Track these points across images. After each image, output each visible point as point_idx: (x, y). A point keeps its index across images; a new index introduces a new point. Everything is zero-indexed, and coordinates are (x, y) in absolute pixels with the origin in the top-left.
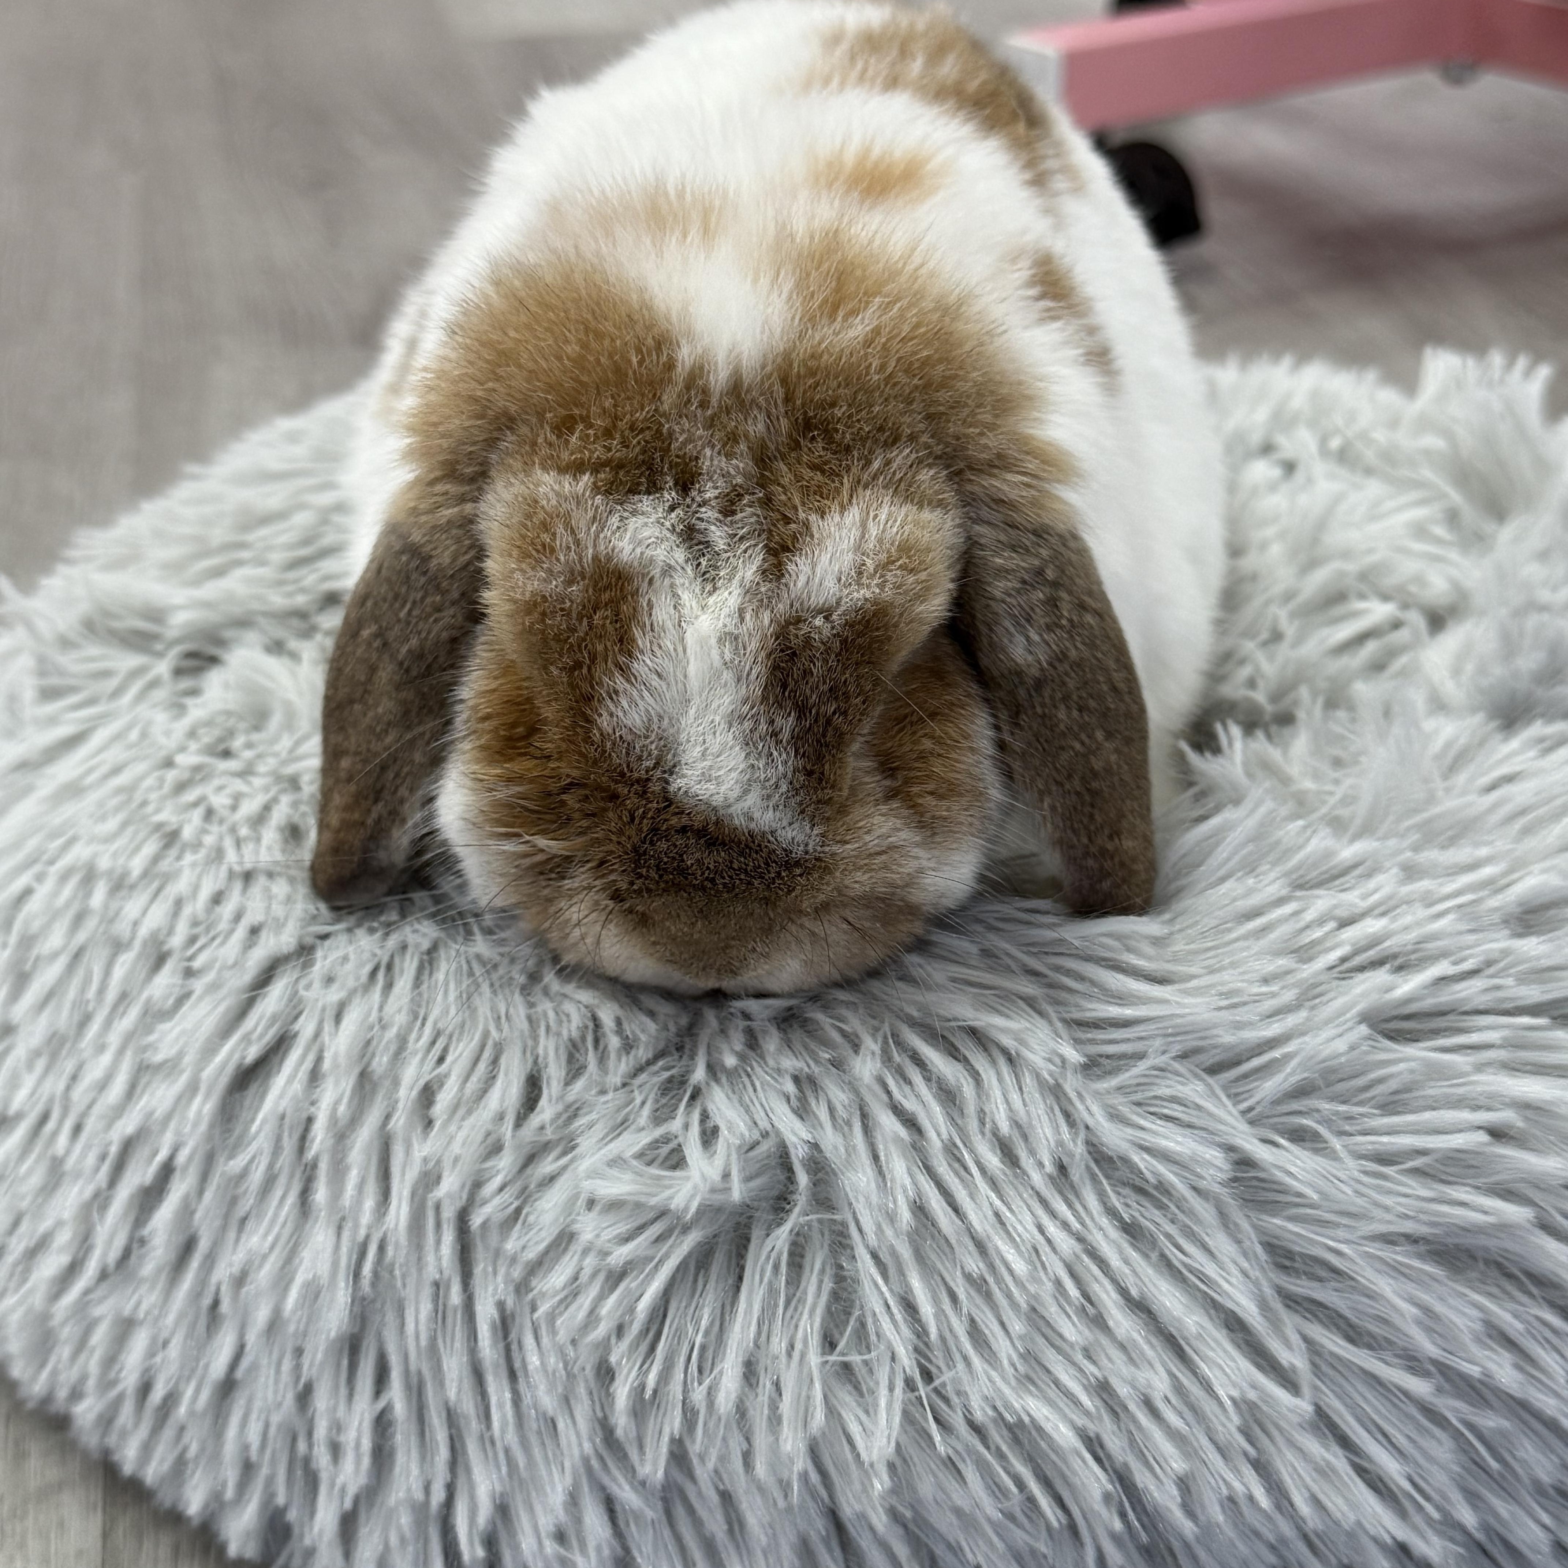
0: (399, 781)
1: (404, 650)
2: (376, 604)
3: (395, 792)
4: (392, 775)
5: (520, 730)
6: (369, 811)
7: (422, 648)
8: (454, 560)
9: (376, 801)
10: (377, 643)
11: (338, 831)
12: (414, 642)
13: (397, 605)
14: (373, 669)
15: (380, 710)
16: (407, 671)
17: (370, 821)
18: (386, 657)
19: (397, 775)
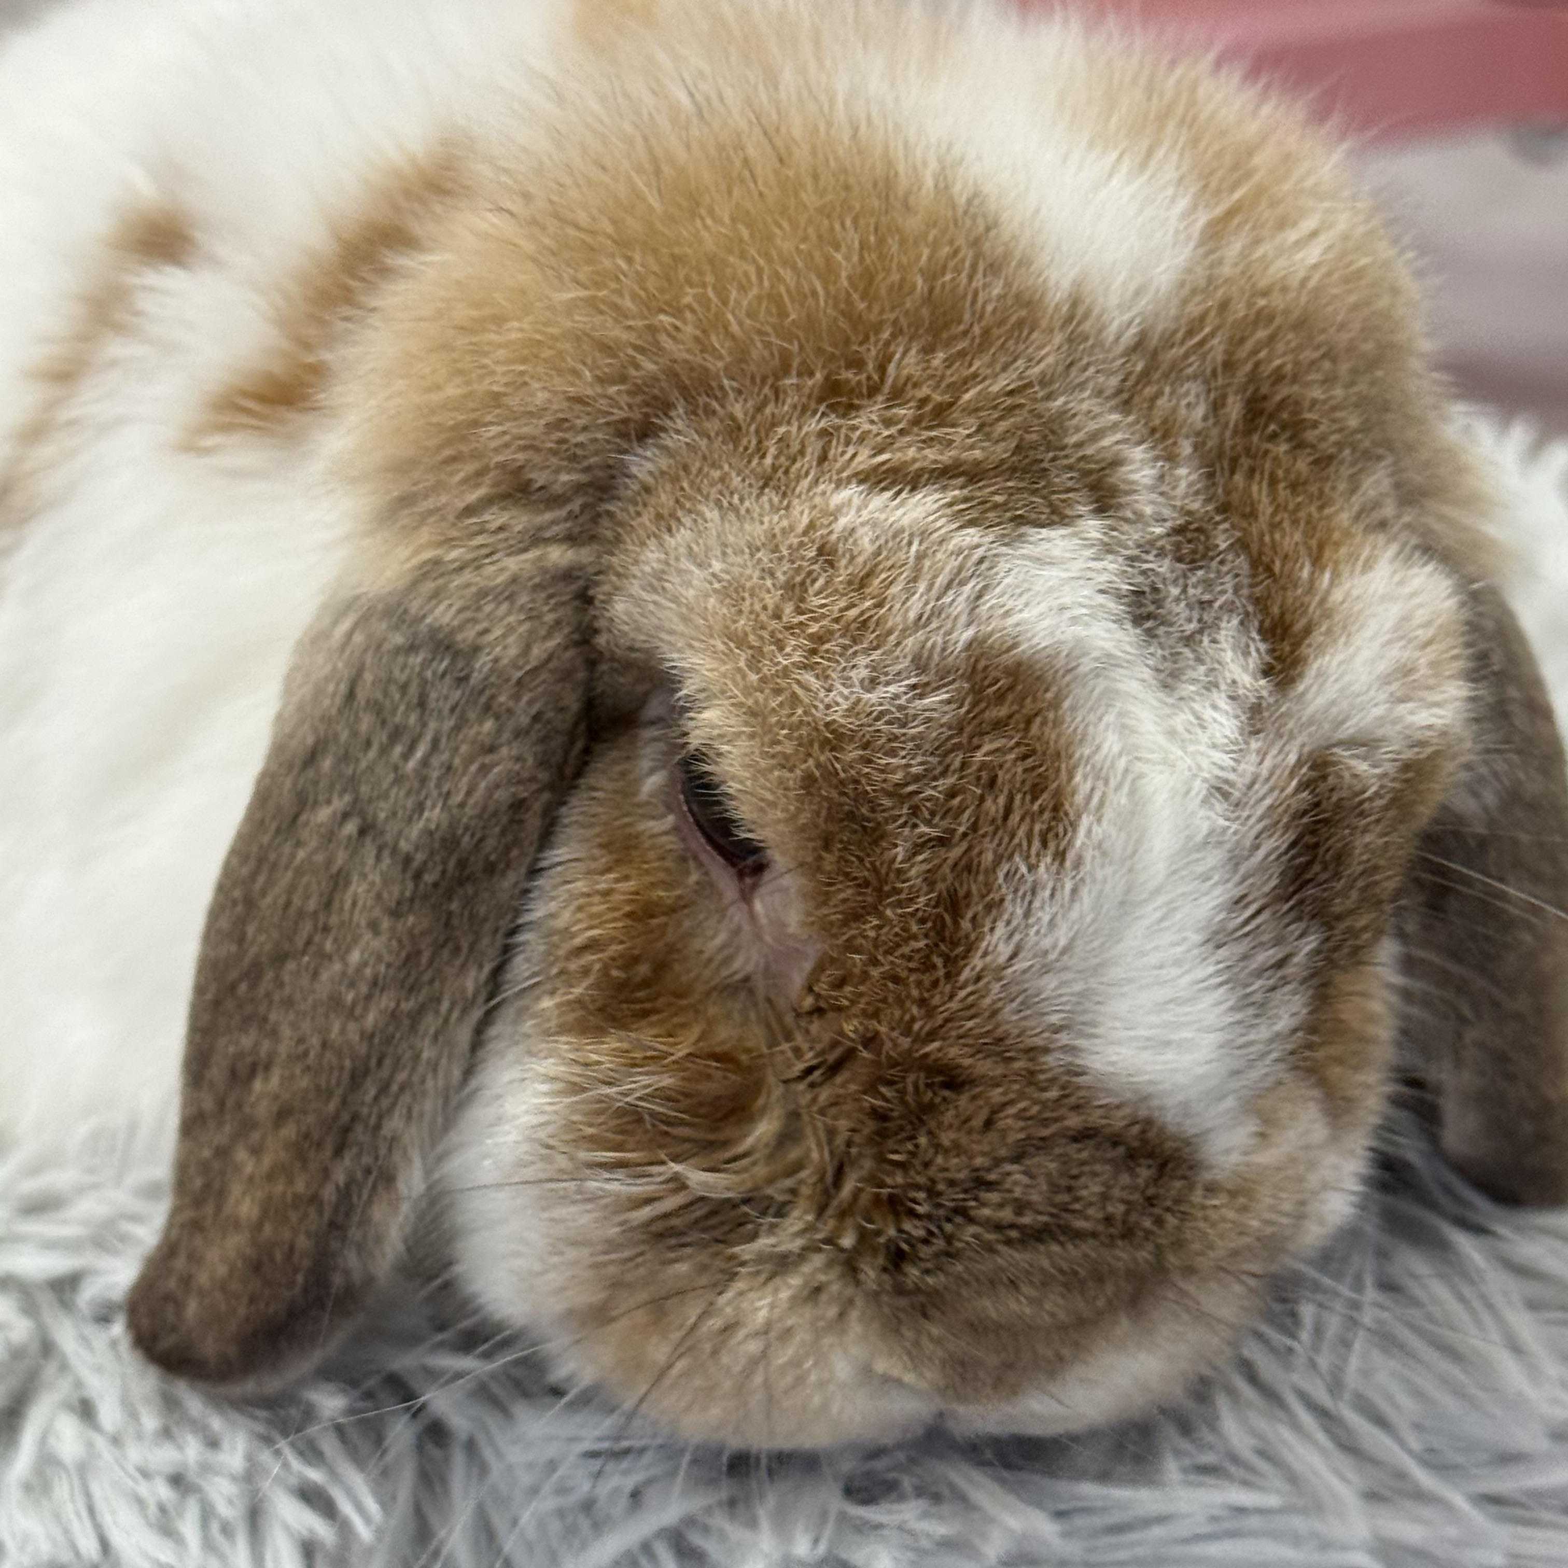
0: (385, 1103)
1: (415, 830)
2: (345, 757)
3: (378, 1127)
4: (372, 1092)
5: (643, 969)
6: (326, 1173)
7: (452, 825)
8: (527, 649)
9: (339, 1151)
10: (351, 827)
11: (258, 1227)
12: (434, 815)
13: (398, 749)
14: (339, 881)
15: (355, 957)
16: (417, 876)
17: (329, 1193)
18: (369, 851)
19: (384, 1089)
